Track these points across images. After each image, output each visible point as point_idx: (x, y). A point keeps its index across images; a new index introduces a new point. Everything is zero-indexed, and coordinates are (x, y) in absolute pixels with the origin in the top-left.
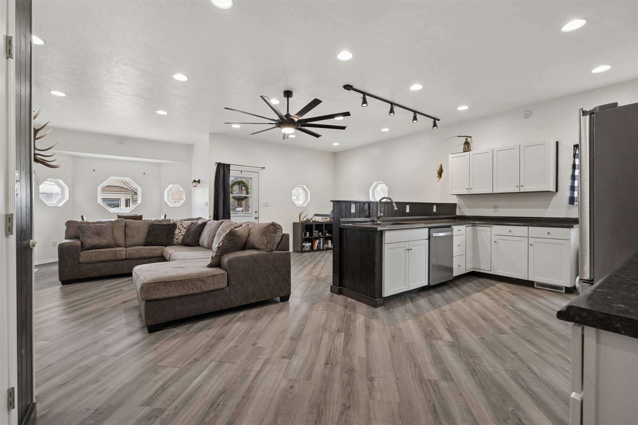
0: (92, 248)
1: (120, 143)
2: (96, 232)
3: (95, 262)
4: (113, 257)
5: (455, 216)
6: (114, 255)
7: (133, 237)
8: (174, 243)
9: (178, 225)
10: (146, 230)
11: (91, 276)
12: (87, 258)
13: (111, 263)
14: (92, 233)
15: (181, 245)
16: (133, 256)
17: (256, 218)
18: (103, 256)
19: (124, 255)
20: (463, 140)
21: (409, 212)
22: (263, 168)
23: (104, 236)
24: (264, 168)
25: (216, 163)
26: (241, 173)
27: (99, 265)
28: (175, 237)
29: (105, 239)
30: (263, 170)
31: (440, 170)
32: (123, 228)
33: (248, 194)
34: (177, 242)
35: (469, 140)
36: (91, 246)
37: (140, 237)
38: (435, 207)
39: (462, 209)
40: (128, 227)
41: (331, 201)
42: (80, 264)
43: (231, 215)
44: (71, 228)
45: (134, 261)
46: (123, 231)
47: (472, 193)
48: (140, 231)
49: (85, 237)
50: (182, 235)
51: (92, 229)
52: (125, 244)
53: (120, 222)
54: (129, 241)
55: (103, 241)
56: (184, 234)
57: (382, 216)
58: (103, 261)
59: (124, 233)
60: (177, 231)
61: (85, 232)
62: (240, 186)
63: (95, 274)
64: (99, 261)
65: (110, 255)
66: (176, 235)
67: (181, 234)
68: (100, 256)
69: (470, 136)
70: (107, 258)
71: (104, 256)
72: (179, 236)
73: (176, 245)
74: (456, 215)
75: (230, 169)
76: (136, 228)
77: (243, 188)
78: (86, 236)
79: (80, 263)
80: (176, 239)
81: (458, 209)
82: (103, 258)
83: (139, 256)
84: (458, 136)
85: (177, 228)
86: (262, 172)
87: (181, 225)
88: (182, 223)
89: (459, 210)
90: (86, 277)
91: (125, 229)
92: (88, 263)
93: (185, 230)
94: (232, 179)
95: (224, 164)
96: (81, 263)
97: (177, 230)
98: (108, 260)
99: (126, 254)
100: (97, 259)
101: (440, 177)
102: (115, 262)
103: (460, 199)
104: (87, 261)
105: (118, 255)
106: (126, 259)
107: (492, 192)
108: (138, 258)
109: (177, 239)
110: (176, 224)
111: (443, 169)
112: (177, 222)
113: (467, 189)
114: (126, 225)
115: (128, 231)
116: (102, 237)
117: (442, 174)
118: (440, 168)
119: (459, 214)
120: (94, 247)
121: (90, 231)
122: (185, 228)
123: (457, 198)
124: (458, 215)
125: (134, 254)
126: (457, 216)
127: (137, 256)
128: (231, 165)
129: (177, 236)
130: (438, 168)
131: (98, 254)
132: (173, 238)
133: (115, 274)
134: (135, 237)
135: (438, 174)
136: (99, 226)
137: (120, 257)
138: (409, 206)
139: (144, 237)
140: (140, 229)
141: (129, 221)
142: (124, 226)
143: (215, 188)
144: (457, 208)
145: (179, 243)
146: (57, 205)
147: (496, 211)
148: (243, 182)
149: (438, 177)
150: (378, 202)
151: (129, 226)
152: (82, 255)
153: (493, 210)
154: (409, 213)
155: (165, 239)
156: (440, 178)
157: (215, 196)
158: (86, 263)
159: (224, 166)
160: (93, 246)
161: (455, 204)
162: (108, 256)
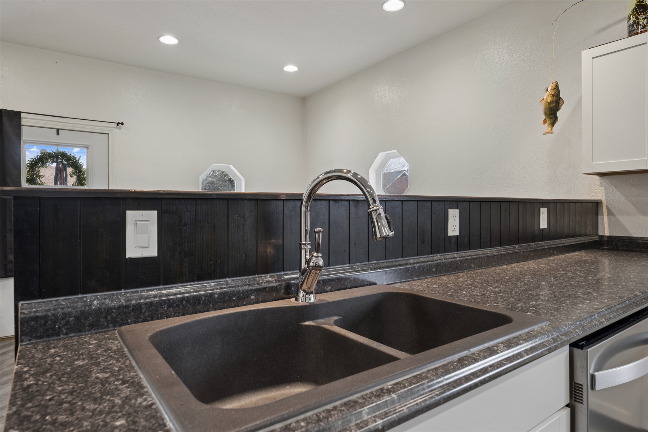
5: (596, 238)
21: (457, 233)
22: (119, 123)
24: (122, 124)
31: (555, 99)
33: (82, 185)
38: (544, 212)
39: (621, 218)
57: (317, 267)
74: (600, 233)
75: (23, 123)
77: (70, 170)
81: (606, 217)
86: (115, 133)
89: (609, 220)
101: (552, 121)
103: (612, 188)
111: (561, 96)
117: (559, 114)
118: (553, 95)
119: (610, 231)
123: (601, 185)
124: (607, 234)
126: (602, 236)
128: (22, 113)
130: (547, 97)
135: (546, 114)
138: (457, 211)
144: (603, 215)
148: (64, 155)
149: (545, 122)
150: (305, 198)
154: (457, 236)
156: (553, 124)
161: (597, 204)
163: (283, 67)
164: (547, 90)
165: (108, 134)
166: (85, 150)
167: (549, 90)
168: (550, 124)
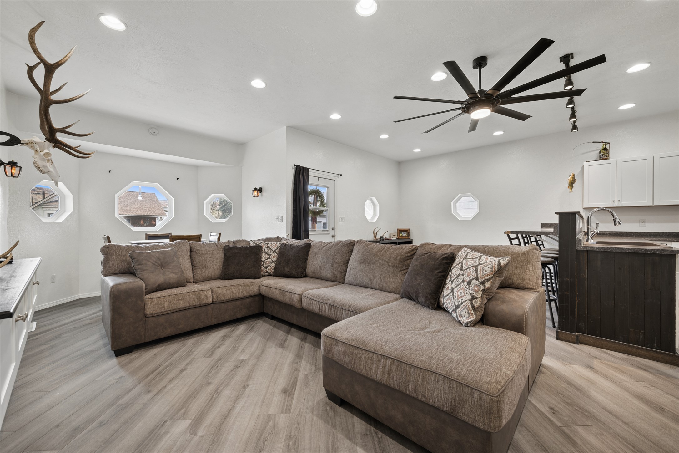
0: (158, 289)
1: (154, 134)
2: (160, 263)
3: (170, 312)
4: (196, 302)
6: (197, 299)
7: (206, 268)
8: (262, 273)
9: (264, 248)
10: (220, 255)
11: (163, 335)
12: (158, 307)
13: (192, 311)
14: (154, 264)
15: (274, 276)
16: (223, 298)
17: (333, 236)
18: (181, 302)
19: (210, 297)
20: (601, 146)
23: (171, 267)
24: (341, 175)
25: (295, 165)
26: (319, 180)
27: (175, 315)
28: (263, 265)
29: (174, 273)
30: (339, 177)
32: (189, 252)
33: (325, 207)
34: (267, 272)
35: (607, 146)
36: (157, 285)
37: (215, 267)
40: (195, 252)
41: (556, 213)
42: (146, 318)
43: (309, 233)
44: (114, 257)
45: (223, 305)
46: (189, 258)
47: (620, 206)
48: (214, 258)
49: (145, 272)
50: (273, 262)
51: (153, 258)
52: (193, 278)
53: (184, 245)
54: (201, 274)
55: (172, 277)
56: (274, 260)
58: (180, 309)
59: (190, 262)
60: (264, 257)
61: (143, 263)
62: (316, 197)
63: (169, 331)
64: (174, 311)
65: (192, 300)
66: (264, 262)
67: (270, 260)
68: (177, 302)
69: (608, 142)
70: (187, 304)
71: (183, 301)
72: (268, 264)
73: (264, 276)
76: (207, 254)
78: (147, 270)
79: (145, 316)
80: (264, 267)
82: (181, 304)
83: (230, 296)
84: (593, 142)
85: (263, 251)
86: (339, 180)
87: (268, 247)
88: (268, 245)
90: (156, 338)
91: (190, 256)
92: (158, 315)
93: (276, 255)
94: (310, 188)
95: (303, 167)
96: (147, 316)
97: (264, 254)
98: (188, 308)
99: (212, 295)
100: (172, 307)
102: (198, 309)
104: (157, 312)
105: (203, 297)
106: (212, 303)
107: (652, 205)
108: (229, 300)
109: (266, 268)
110: (261, 247)
111: (575, 178)
112: (260, 243)
113: (614, 201)
114: (191, 249)
115: (197, 258)
116: (169, 270)
118: (573, 178)
120: (160, 288)
121: (151, 261)
122: (274, 252)
125: (223, 294)
127: (228, 297)
129: (266, 264)
130: (570, 178)
131: (174, 299)
132: (261, 266)
133: (197, 327)
134: (207, 266)
136: (162, 253)
137: (205, 302)
139: (219, 266)
140: (214, 256)
141: (196, 243)
142: (189, 251)
143: (294, 199)
145: (269, 273)
146: (55, 220)
147: (643, 226)
149: (569, 187)
151: (197, 251)
152: (149, 303)
153: (638, 225)
155: (253, 269)
156: (572, 189)
157: (293, 208)
158: (156, 315)
159: (303, 170)
160: (159, 285)
162: (188, 301)
163: (413, 150)
164: (570, 176)
165: (335, 180)
166: (327, 188)
167: (571, 175)
168: (571, 188)
